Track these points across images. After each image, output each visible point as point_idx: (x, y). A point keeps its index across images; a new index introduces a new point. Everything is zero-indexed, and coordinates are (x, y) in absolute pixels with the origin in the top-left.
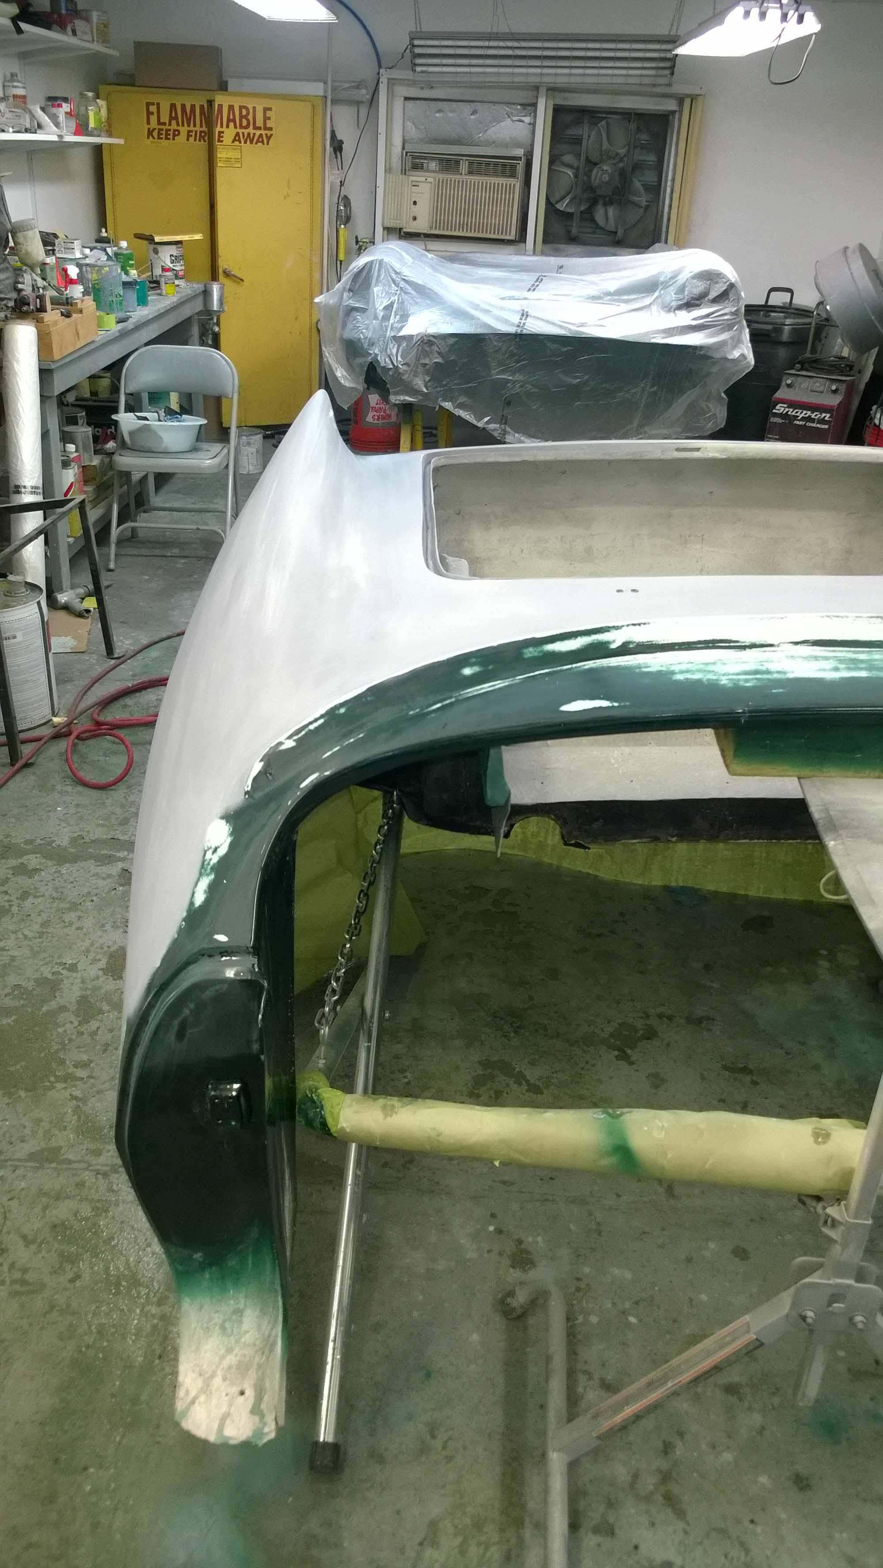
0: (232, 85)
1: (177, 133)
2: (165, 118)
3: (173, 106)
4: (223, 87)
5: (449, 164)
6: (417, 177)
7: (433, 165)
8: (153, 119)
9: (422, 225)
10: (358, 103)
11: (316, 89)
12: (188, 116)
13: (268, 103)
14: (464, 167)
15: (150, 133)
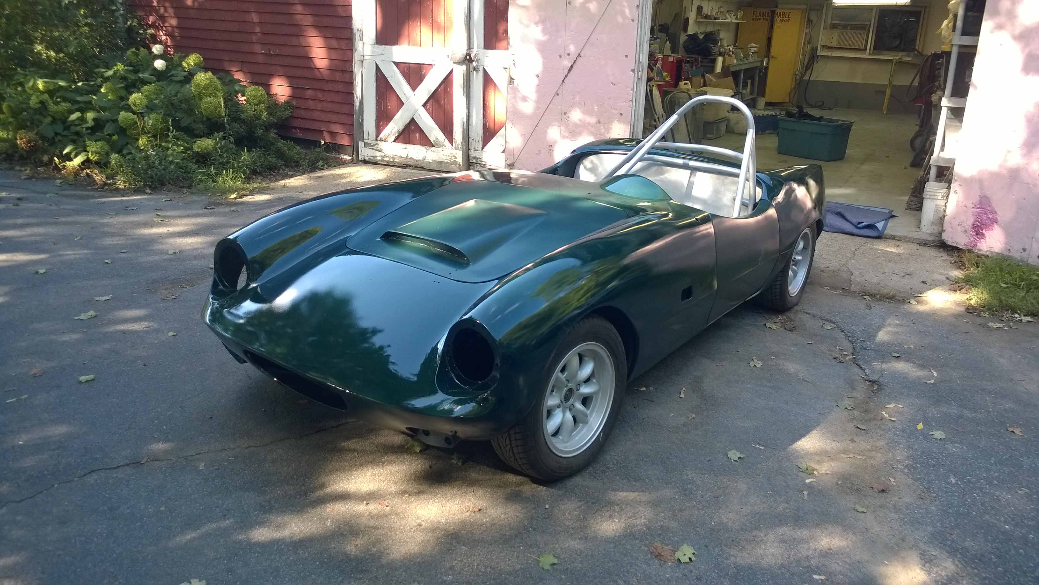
0: (780, 6)
1: (760, 19)
2: (758, 15)
3: (760, 12)
4: (777, 7)
5: (845, 27)
6: (834, 31)
7: (839, 27)
8: (755, 16)
9: (833, 45)
10: (818, 10)
11: (805, 7)
12: (764, 15)
13: (789, 11)
14: (849, 28)
15: (753, 19)
